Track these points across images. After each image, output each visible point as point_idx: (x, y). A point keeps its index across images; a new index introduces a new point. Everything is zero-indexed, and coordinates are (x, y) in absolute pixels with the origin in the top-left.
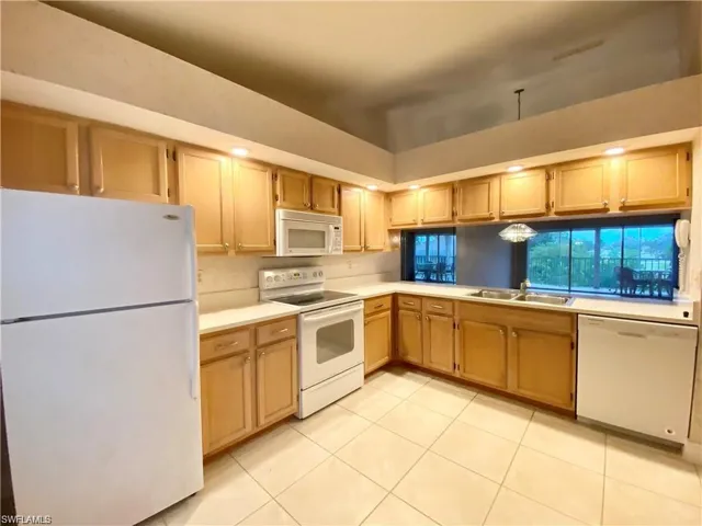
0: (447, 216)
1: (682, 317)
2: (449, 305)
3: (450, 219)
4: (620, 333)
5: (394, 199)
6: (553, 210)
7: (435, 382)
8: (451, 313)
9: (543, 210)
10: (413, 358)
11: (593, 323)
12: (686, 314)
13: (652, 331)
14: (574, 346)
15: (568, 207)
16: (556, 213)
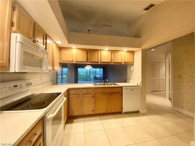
0: (85, 60)
1: (137, 85)
2: (90, 90)
3: (86, 61)
4: (131, 90)
5: (62, 50)
6: (113, 62)
7: (86, 119)
8: (91, 93)
9: (111, 61)
10: (75, 114)
11: (126, 89)
12: (138, 84)
13: (135, 88)
14: (122, 95)
15: (115, 61)
16: (113, 63)
